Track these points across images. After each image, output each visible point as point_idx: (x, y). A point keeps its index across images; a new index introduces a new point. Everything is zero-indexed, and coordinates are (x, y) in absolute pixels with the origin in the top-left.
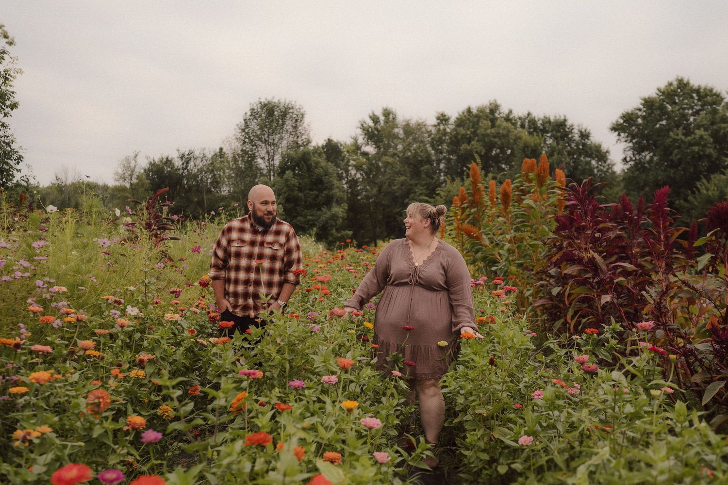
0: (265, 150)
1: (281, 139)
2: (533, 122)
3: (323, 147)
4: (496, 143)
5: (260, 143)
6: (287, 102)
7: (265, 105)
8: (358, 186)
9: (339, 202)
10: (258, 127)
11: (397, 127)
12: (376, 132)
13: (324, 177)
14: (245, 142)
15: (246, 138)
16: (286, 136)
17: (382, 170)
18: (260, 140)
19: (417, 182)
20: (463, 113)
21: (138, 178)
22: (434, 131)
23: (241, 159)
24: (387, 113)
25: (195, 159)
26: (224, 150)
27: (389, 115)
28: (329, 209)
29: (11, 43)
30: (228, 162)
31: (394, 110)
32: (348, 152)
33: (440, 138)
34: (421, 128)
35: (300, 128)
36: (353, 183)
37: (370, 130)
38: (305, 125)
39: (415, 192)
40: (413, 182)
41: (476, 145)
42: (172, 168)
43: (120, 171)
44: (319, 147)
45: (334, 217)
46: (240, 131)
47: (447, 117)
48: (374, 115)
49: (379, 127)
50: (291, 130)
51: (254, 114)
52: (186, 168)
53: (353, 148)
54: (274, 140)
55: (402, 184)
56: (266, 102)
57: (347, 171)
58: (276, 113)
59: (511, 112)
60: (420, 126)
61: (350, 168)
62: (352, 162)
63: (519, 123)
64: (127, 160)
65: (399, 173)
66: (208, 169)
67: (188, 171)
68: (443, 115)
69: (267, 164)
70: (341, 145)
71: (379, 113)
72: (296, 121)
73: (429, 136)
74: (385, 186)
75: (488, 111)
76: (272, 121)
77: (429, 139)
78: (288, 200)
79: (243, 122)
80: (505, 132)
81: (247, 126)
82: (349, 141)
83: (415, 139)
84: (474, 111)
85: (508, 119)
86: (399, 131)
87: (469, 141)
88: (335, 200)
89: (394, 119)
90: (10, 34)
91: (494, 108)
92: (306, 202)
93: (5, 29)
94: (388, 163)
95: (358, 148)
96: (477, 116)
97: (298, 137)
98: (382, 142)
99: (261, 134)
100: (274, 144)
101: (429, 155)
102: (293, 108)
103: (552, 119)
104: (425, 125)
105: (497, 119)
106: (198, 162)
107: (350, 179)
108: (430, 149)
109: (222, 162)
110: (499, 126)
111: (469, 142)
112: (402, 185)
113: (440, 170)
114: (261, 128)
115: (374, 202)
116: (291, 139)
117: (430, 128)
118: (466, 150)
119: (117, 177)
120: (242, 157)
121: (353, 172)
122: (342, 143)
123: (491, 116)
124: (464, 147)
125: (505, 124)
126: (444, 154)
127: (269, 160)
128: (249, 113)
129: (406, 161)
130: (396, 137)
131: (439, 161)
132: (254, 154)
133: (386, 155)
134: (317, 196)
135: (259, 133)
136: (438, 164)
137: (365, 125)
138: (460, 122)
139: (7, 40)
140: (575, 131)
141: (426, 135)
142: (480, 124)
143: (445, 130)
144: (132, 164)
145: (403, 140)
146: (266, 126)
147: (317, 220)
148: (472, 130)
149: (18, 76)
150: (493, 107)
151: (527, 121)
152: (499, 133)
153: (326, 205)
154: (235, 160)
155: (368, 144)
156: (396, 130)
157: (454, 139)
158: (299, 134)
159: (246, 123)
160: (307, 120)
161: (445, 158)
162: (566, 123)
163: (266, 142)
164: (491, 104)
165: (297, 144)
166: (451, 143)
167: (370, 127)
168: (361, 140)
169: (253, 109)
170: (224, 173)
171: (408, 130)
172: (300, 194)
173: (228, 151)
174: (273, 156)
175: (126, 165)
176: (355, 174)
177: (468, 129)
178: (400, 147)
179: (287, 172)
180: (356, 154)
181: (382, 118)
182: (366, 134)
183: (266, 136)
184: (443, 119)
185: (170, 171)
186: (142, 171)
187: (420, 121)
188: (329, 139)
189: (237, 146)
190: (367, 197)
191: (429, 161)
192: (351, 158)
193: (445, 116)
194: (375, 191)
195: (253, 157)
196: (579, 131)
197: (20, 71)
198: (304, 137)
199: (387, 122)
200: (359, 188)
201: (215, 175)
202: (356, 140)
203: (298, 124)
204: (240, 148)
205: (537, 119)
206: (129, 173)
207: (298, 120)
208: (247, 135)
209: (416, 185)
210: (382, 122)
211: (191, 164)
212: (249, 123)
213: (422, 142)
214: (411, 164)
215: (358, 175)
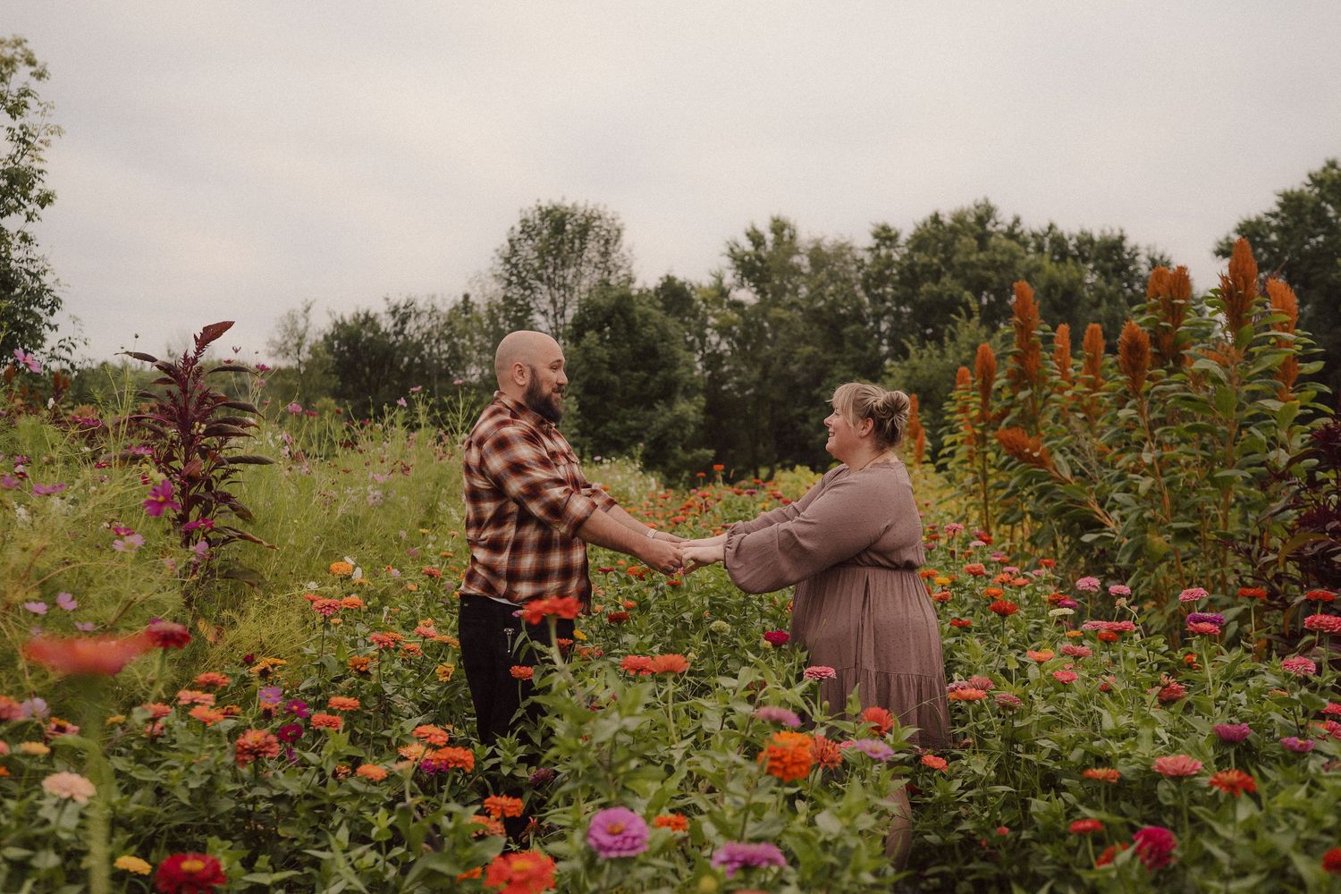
0: (549, 298)
1: (578, 276)
2: (1059, 243)
3: (657, 291)
4: (990, 280)
5: (538, 284)
6: (590, 207)
7: (549, 212)
8: (723, 366)
9: (688, 393)
10: (536, 254)
11: (799, 253)
12: (759, 264)
13: (659, 345)
14: (510, 283)
15: (512, 274)
16: (587, 270)
17: (769, 335)
18: (540, 278)
19: (837, 356)
20: (925, 225)
21: (312, 350)
22: (868, 258)
23: (502, 314)
24: (779, 227)
25: (418, 315)
26: (472, 299)
27: (782, 230)
28: (670, 406)
29: (40, 76)
30: (480, 320)
31: (792, 222)
32: (705, 301)
33: (880, 273)
34: (843, 254)
35: (614, 255)
36: (714, 360)
37: (747, 258)
38: (623, 250)
39: (832, 376)
40: (829, 356)
41: (949, 284)
42: (376, 333)
43: (278, 338)
44: (649, 291)
45: (680, 422)
46: (502, 261)
47: (893, 233)
48: (755, 231)
49: (764, 255)
50: (597, 258)
51: (527, 230)
52: (401, 332)
53: (715, 293)
54: (565, 278)
55: (809, 360)
56: (550, 208)
57: (702, 337)
58: (568, 227)
59: (1017, 221)
60: (842, 251)
61: (708, 331)
62: (712, 320)
63: (1033, 244)
64: (292, 317)
65: (802, 339)
66: (442, 333)
67: (405, 337)
68: (885, 229)
69: (553, 324)
70: (693, 288)
71: (764, 227)
72: (607, 242)
73: (859, 269)
74: (777, 364)
75: (971, 219)
76: (562, 242)
77: (860, 276)
78: (589, 389)
79: (507, 244)
80: (1006, 258)
81: (514, 252)
82: (707, 281)
83: (832, 277)
84: (947, 220)
85: (1011, 235)
86: (802, 261)
87: (937, 276)
88: (681, 389)
89: (791, 237)
90: (38, 57)
91: (985, 214)
92: (624, 393)
93: (28, 46)
94: (781, 321)
95: (723, 293)
96: (952, 230)
97: (610, 273)
98: (768, 281)
99: (540, 268)
100: (564, 286)
101: (860, 305)
102: (600, 218)
103: (1097, 236)
104: (850, 249)
105: (990, 234)
106: (423, 320)
107: (708, 351)
108: (861, 294)
109: (468, 320)
110: (994, 249)
111: (936, 280)
112: (808, 363)
113: (879, 333)
114: (541, 256)
115: (754, 395)
116: (597, 276)
117: (860, 255)
118: (930, 293)
119: (272, 349)
120: (506, 310)
121: (714, 339)
122: (695, 284)
123: (979, 230)
124: (927, 287)
125: (1005, 243)
126: (889, 304)
127: (555, 316)
128: (518, 228)
129: (815, 316)
130: (796, 271)
131: (878, 317)
132: (528, 304)
133: (777, 305)
134: (646, 381)
135: (537, 265)
136: (877, 323)
137: (736, 250)
138: (920, 242)
139: (33, 69)
140: (1142, 259)
141: (854, 268)
142: (957, 245)
143: (889, 257)
144: (301, 325)
145: (808, 276)
146: (549, 253)
147: (645, 429)
148: (943, 256)
149: (54, 138)
150: (981, 212)
151: (1047, 241)
152: (995, 261)
153: (662, 398)
154: (493, 318)
155: (742, 285)
156: (796, 259)
157: (908, 274)
158: (612, 267)
159: (513, 246)
160: (627, 239)
161: (888, 311)
162: (1124, 244)
163: (550, 283)
164: (977, 207)
165: (608, 284)
166: (902, 282)
167: (747, 254)
168: (729, 279)
169: (526, 221)
170: (471, 340)
171: (819, 257)
172: (613, 378)
173: (480, 300)
174: (564, 308)
175: (289, 327)
176: (718, 344)
177: (935, 255)
178: (804, 291)
179: (587, 334)
180: (721, 306)
181: (769, 237)
182: (738, 267)
183: (550, 270)
184: (885, 236)
185: (371, 340)
186: (321, 338)
187: (843, 241)
188: (668, 277)
189: (495, 290)
190: (742, 387)
191: (858, 317)
192: (709, 312)
193: (890, 231)
194: (756, 374)
195: (528, 311)
196: (1149, 258)
197: (58, 131)
198: (621, 272)
199: (778, 242)
200: (726, 369)
201: (455, 344)
202: (720, 280)
203: (611, 248)
204: (502, 293)
205: (1066, 236)
206: (296, 341)
207: (610, 241)
208: (515, 270)
209: (834, 362)
210: (769, 245)
211: (411, 326)
212: (517, 247)
213: (846, 280)
214: (825, 322)
215: (724, 346)
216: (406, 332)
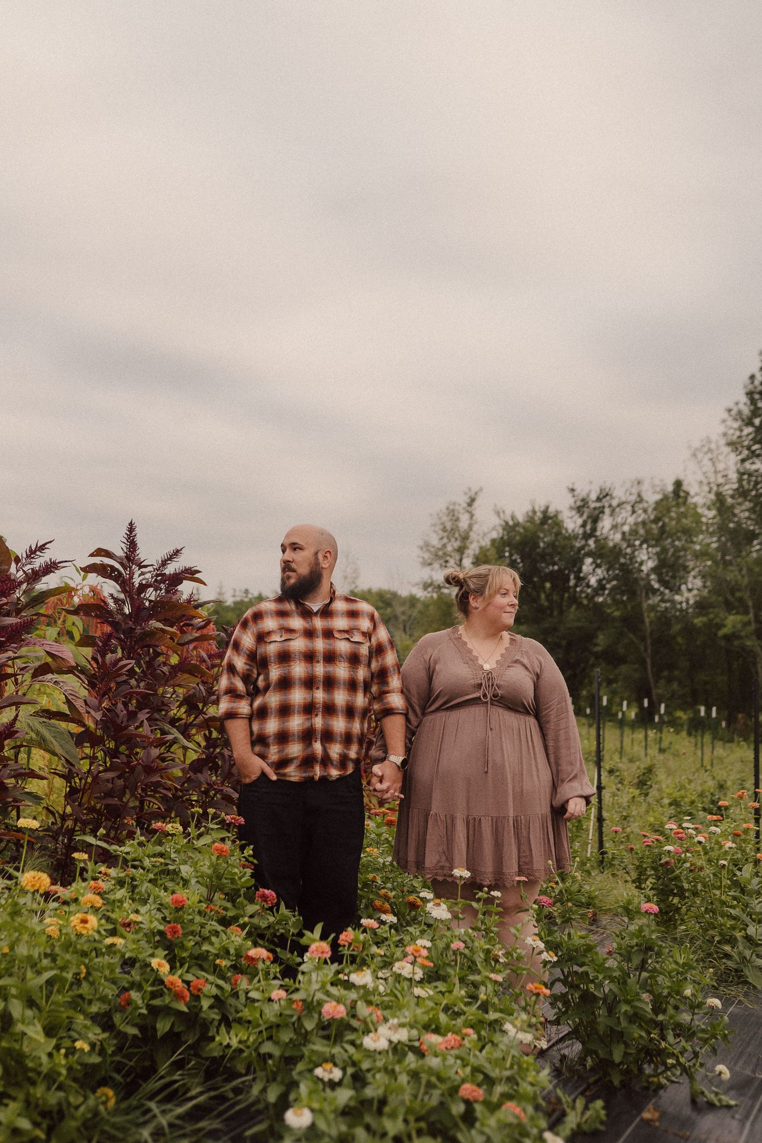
216: (598, 533)
